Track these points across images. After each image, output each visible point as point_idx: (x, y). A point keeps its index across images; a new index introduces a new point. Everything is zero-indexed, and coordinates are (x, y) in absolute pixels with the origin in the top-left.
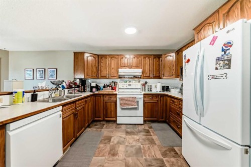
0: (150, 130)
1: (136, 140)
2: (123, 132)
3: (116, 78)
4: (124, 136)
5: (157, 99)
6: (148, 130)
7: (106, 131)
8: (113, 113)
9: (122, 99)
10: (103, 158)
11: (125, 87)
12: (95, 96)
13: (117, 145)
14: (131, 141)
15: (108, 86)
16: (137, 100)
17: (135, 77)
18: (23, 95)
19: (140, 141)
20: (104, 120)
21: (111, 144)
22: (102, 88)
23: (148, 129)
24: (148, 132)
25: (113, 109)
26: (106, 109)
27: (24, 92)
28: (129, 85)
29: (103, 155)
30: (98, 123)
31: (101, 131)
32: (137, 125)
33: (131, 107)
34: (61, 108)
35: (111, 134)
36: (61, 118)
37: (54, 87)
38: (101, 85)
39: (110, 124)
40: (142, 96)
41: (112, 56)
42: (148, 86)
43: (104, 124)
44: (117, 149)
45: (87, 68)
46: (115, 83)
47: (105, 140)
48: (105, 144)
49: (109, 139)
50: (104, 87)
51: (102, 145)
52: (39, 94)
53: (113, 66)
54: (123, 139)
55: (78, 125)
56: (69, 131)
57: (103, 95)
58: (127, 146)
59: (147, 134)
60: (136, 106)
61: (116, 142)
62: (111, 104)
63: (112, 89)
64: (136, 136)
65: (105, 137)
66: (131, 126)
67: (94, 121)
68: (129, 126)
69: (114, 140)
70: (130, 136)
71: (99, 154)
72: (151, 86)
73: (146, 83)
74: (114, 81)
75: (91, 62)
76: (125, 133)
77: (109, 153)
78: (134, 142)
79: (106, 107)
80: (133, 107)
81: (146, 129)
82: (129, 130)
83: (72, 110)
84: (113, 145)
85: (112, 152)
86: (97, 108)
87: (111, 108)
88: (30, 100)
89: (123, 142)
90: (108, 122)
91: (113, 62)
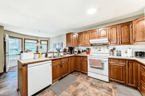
0: (113, 90)
1: (95, 93)
2: (89, 83)
3: (88, 46)
4: (88, 86)
5: (124, 64)
6: (111, 90)
7: (79, 78)
8: (85, 68)
9: (90, 60)
10: (68, 94)
11: (96, 52)
12: (76, 57)
13: (80, 90)
14: (91, 92)
15: (85, 51)
16: (103, 62)
17: (104, 45)
18: (42, 54)
19: (98, 95)
20: (80, 72)
21: (77, 88)
22: (81, 52)
23: (111, 88)
24: (110, 90)
25: (85, 66)
26: (81, 65)
27: (42, 53)
28: (99, 51)
29: (69, 93)
30: (77, 73)
31: (76, 78)
32: (102, 82)
33: (97, 67)
34: (51, 61)
35: (81, 82)
36: (51, 66)
37: (57, 51)
38: (81, 51)
39: (84, 75)
40: (108, 60)
41: (85, 32)
42: (117, 51)
43: (80, 74)
44: (78, 93)
45: (72, 42)
46: (88, 49)
47: (75, 84)
48: (74, 86)
49: (78, 84)
50: (82, 51)
51: (72, 86)
52: (48, 54)
53: (86, 38)
54: (86, 88)
55: (63, 71)
56: (56, 73)
57: (80, 56)
58: (86, 94)
59: (108, 92)
60: (101, 67)
61: (80, 88)
62: (84, 63)
63: (87, 53)
64: (97, 90)
65: (77, 82)
66: (97, 80)
67: (75, 71)
68: (95, 80)
69: (80, 86)
70: (92, 88)
71: (68, 90)
72: (120, 51)
73: (114, 49)
74: (88, 48)
75: (74, 38)
76: (90, 84)
77: (73, 93)
78: (93, 94)
79: (81, 64)
80: (99, 67)
81: (110, 87)
82: (94, 83)
83: (59, 63)
84: (78, 89)
85: (74, 94)
86: (77, 63)
87: (84, 65)
88: (45, 56)
89: (85, 90)
90: (83, 73)
91: (86, 35)
